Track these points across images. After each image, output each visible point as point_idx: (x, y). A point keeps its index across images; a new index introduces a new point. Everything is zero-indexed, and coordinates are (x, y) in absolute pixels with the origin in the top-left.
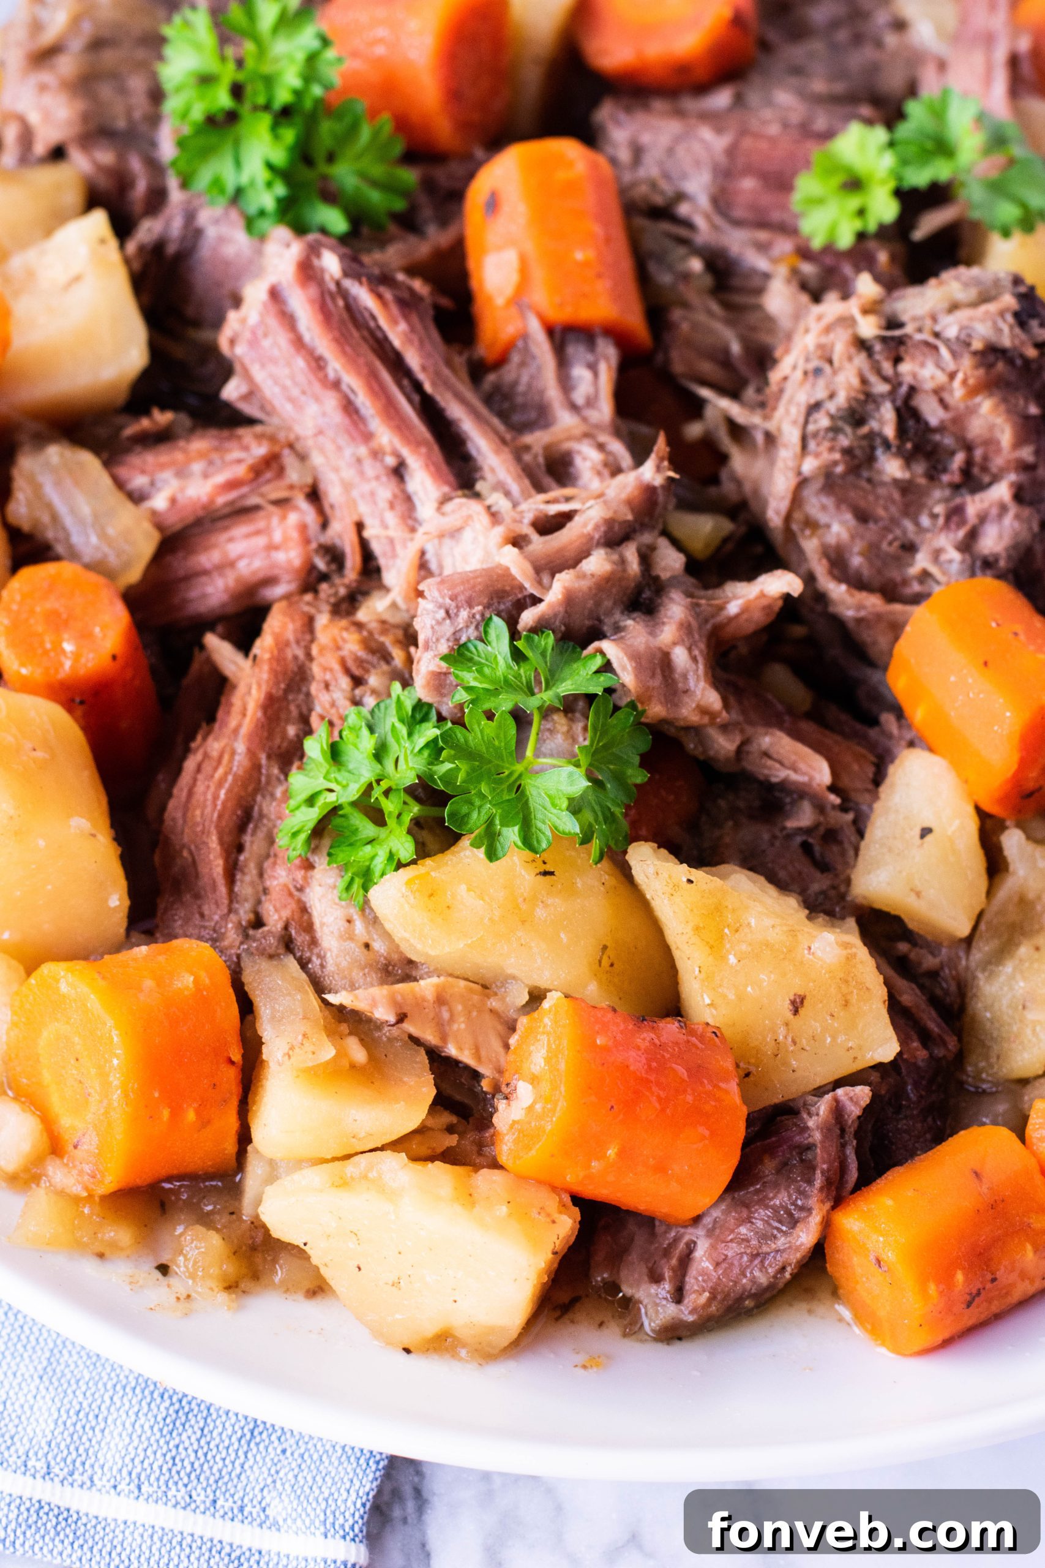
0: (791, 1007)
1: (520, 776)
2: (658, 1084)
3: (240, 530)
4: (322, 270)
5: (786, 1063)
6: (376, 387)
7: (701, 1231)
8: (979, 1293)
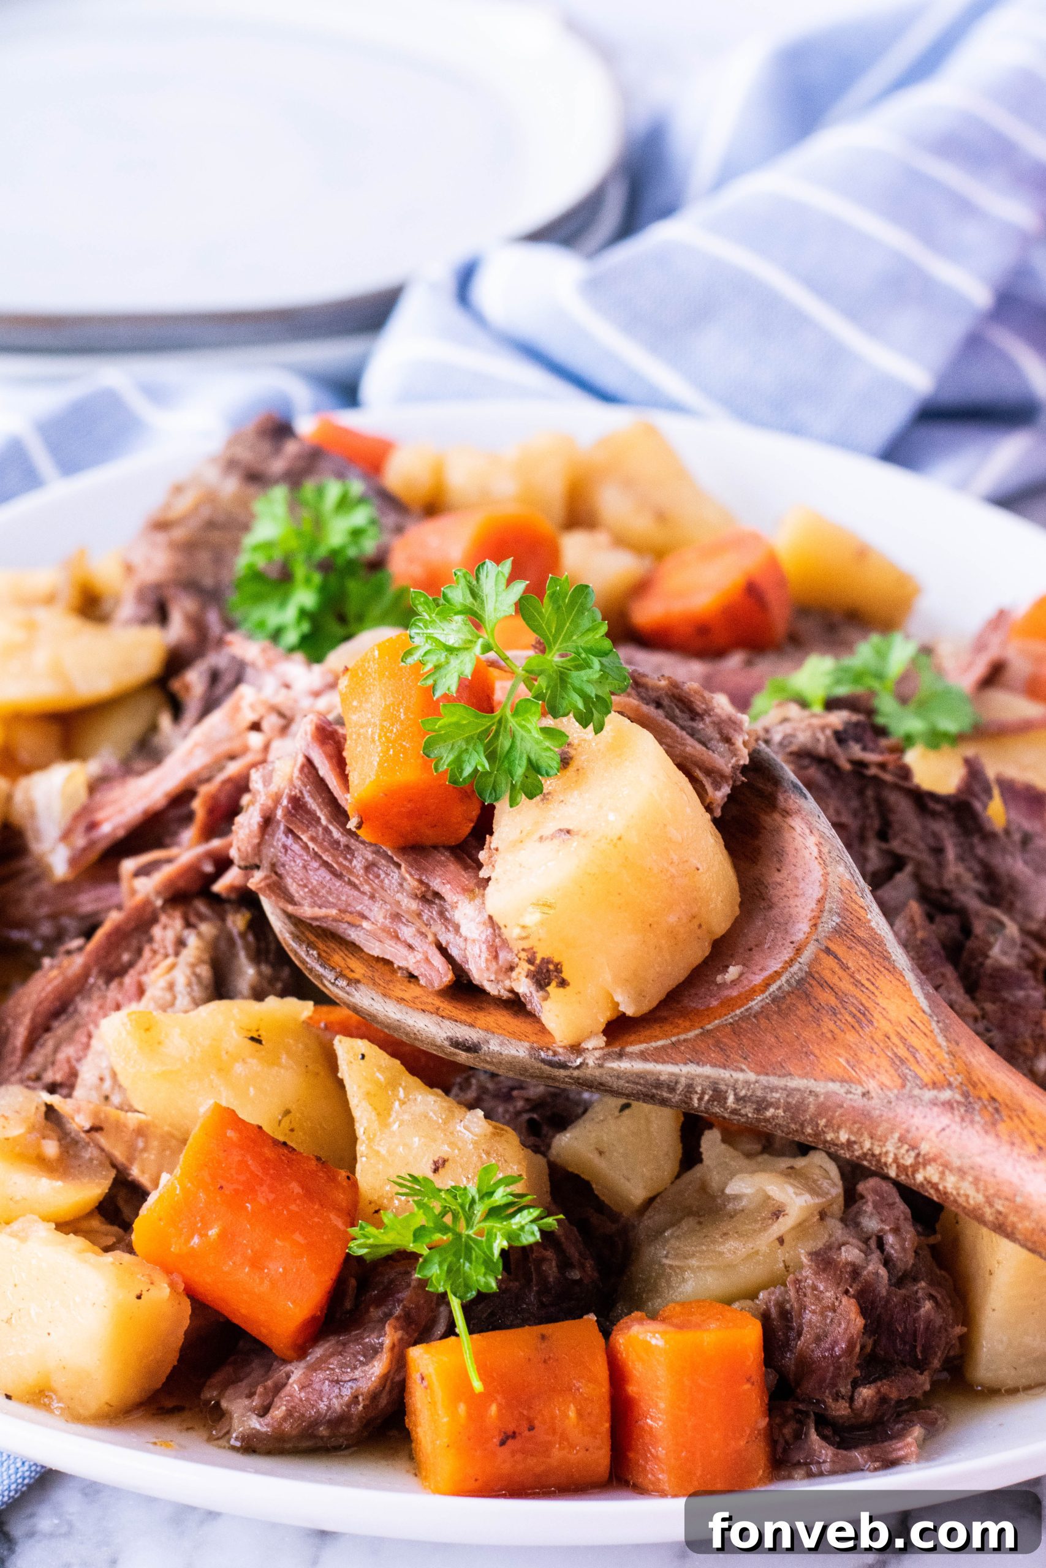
0: (433, 1167)
7: (302, 1364)
8: (514, 1435)
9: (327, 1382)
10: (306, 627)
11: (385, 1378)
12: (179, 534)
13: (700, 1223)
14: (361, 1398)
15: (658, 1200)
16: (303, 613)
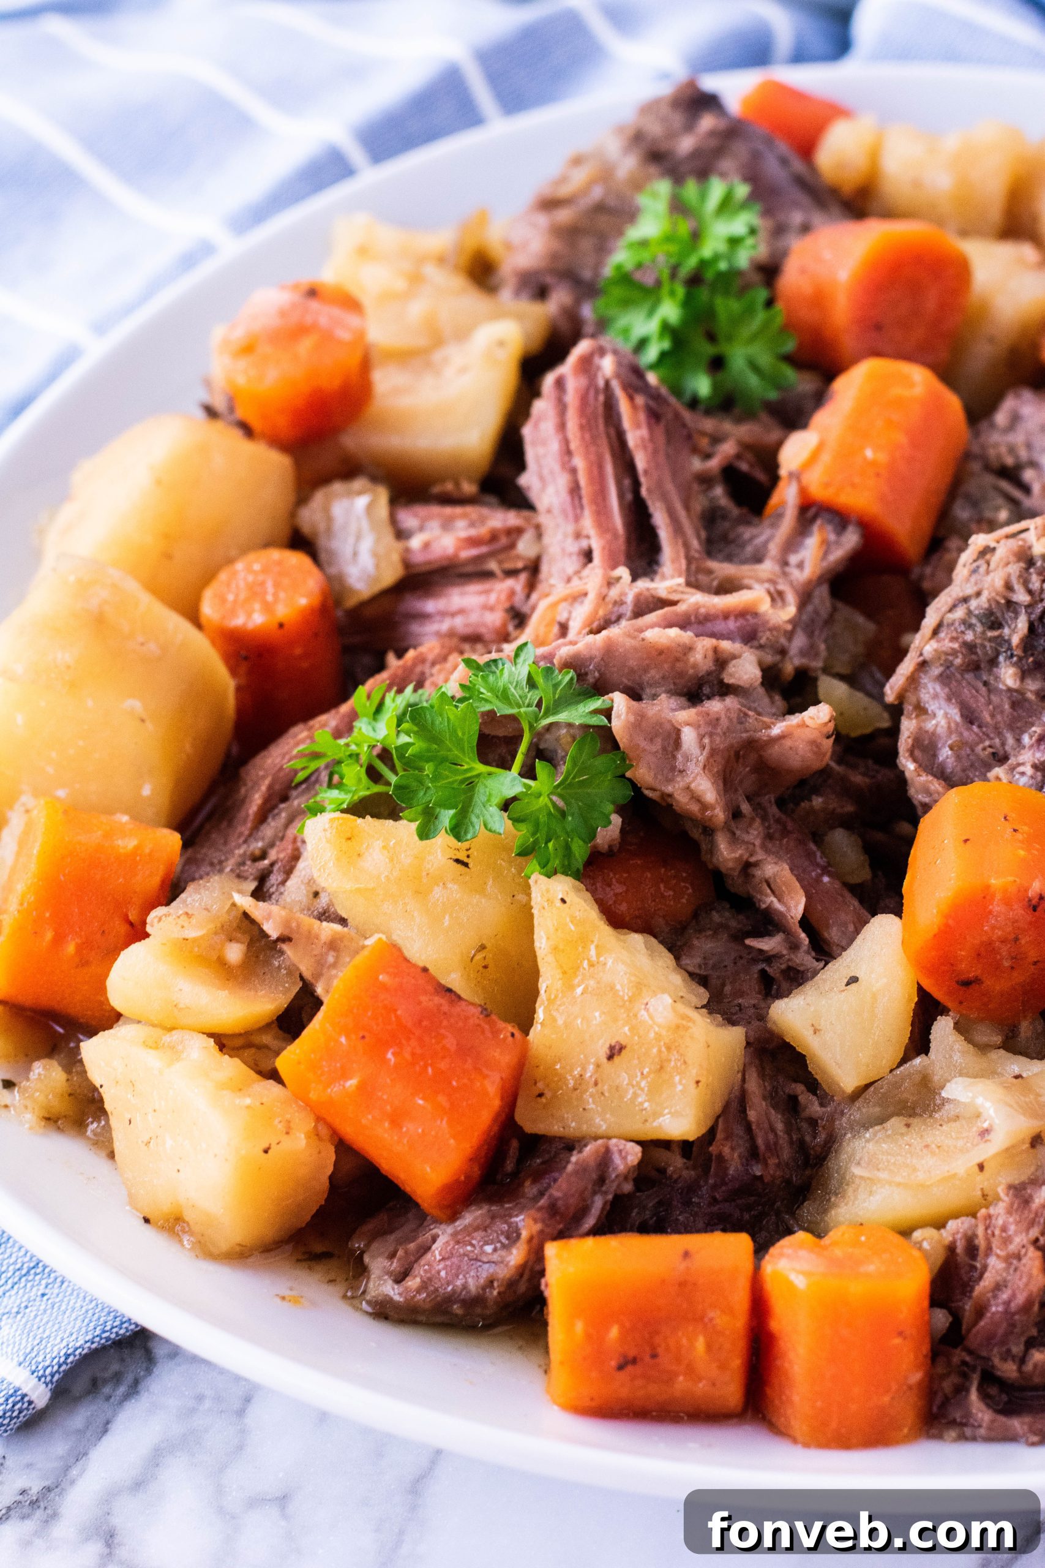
0: (608, 1052)
1: (478, 776)
2: (420, 1039)
3: (474, 588)
4: (599, 368)
5: (580, 1099)
6: (596, 472)
7: (450, 1230)
8: (634, 1361)
9: (466, 1258)
10: (666, 345)
11: (522, 1269)
12: (564, 216)
13: (908, 1126)
14: (496, 1284)
15: (872, 1089)
16: (666, 328)
